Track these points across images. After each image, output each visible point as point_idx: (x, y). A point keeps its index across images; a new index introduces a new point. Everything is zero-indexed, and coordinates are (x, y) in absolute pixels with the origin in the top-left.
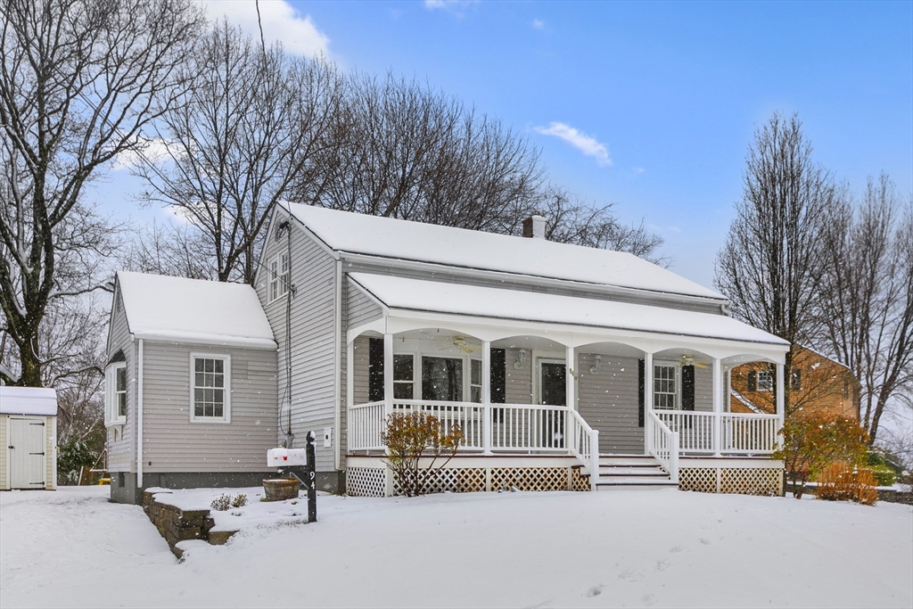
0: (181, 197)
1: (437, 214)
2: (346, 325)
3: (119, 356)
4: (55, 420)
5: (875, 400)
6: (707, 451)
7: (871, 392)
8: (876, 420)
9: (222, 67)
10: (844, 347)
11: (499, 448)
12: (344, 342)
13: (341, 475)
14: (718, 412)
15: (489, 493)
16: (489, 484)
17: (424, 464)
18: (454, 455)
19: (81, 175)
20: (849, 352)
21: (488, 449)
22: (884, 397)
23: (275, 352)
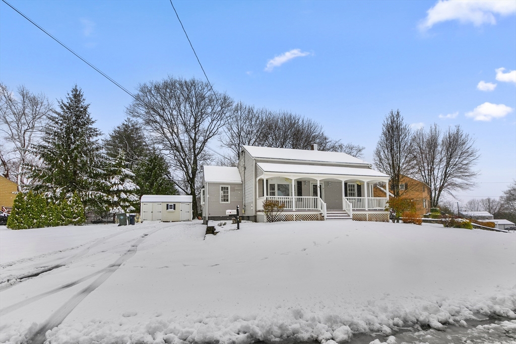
0: (230, 146)
1: (295, 146)
2: (256, 177)
3: (203, 187)
4: (192, 203)
5: (437, 192)
6: (363, 209)
7: (435, 190)
8: (437, 200)
9: (239, 112)
10: (425, 177)
11: (297, 209)
12: (256, 181)
13: (255, 216)
14: (366, 197)
15: (295, 221)
16: (294, 219)
17: (274, 213)
18: (283, 211)
19: (204, 142)
20: (427, 177)
21: (294, 209)
22: (440, 191)
23: (242, 184)
